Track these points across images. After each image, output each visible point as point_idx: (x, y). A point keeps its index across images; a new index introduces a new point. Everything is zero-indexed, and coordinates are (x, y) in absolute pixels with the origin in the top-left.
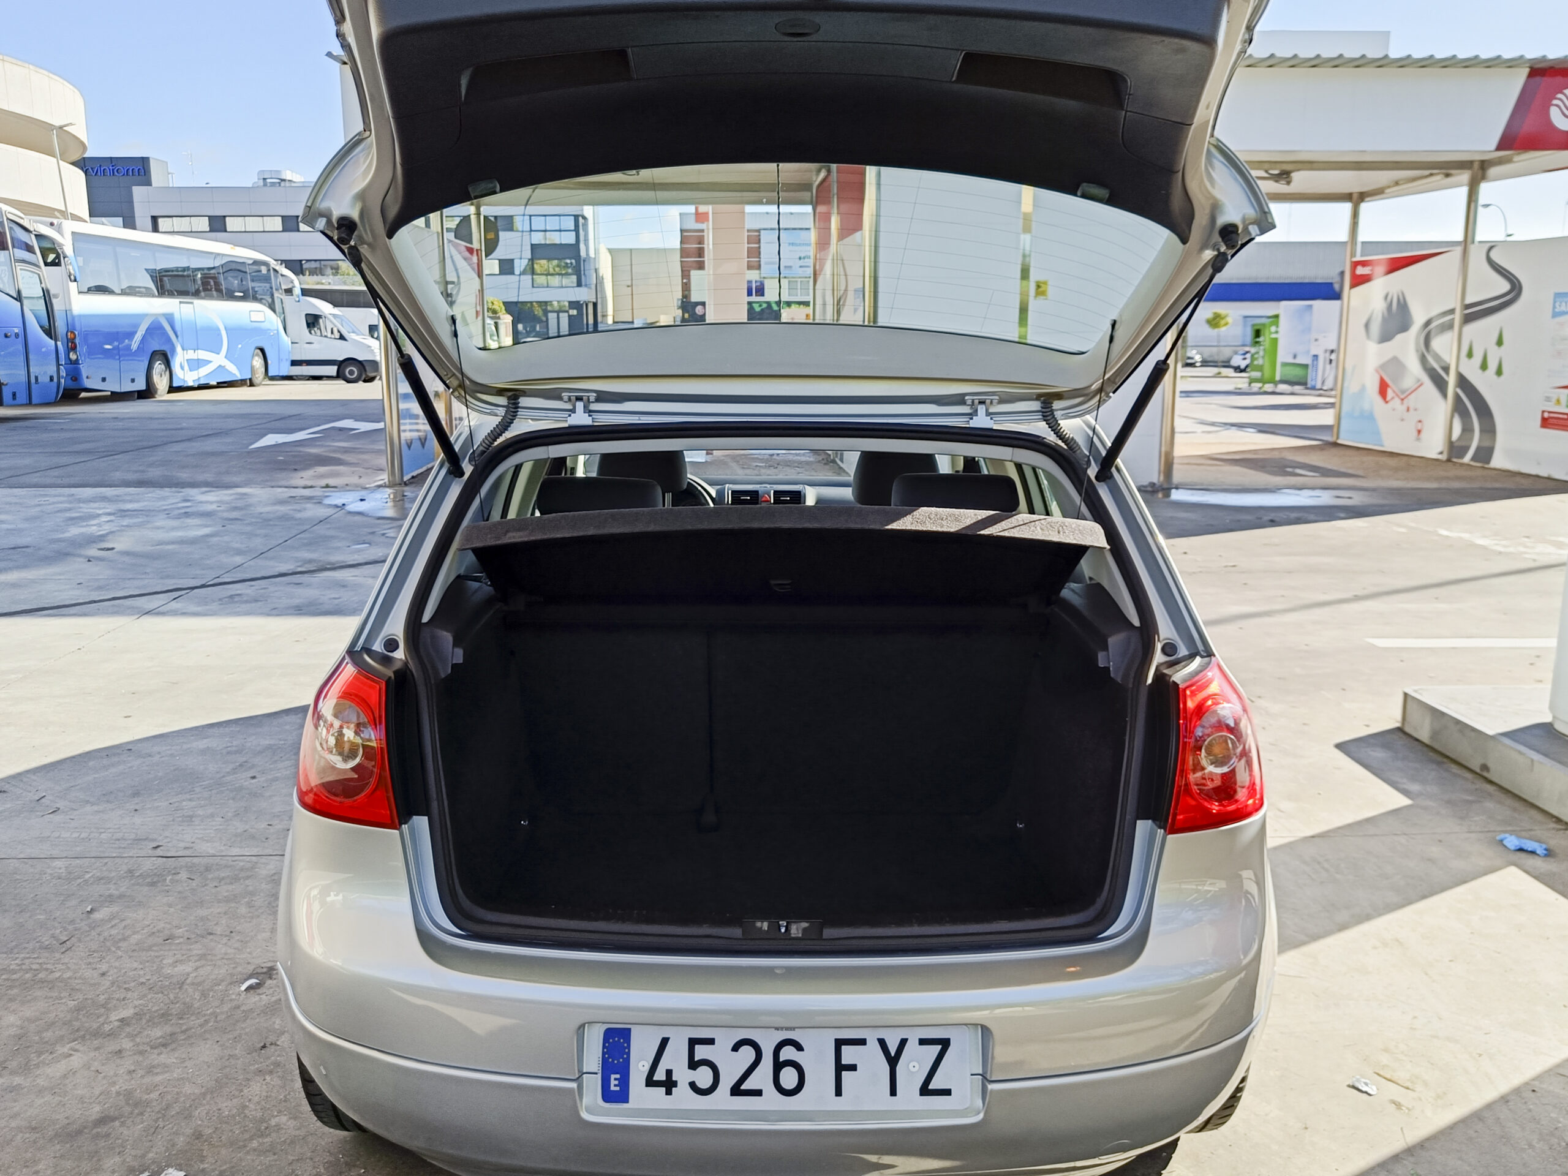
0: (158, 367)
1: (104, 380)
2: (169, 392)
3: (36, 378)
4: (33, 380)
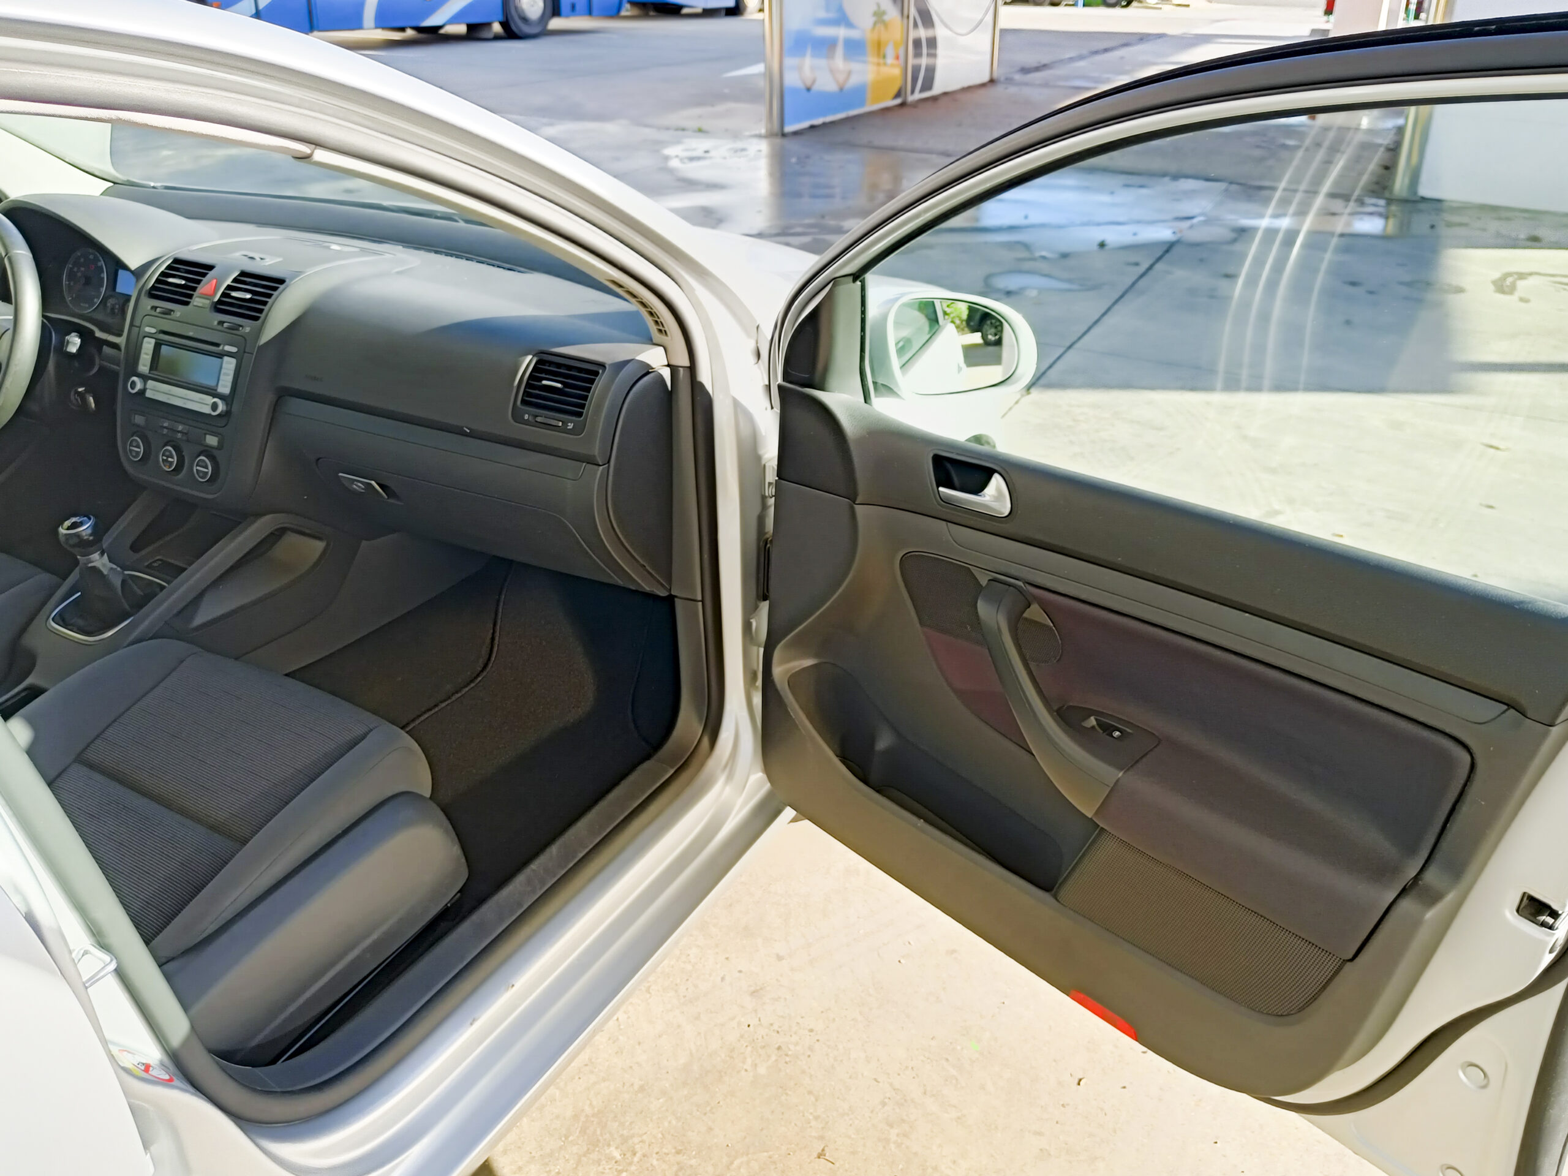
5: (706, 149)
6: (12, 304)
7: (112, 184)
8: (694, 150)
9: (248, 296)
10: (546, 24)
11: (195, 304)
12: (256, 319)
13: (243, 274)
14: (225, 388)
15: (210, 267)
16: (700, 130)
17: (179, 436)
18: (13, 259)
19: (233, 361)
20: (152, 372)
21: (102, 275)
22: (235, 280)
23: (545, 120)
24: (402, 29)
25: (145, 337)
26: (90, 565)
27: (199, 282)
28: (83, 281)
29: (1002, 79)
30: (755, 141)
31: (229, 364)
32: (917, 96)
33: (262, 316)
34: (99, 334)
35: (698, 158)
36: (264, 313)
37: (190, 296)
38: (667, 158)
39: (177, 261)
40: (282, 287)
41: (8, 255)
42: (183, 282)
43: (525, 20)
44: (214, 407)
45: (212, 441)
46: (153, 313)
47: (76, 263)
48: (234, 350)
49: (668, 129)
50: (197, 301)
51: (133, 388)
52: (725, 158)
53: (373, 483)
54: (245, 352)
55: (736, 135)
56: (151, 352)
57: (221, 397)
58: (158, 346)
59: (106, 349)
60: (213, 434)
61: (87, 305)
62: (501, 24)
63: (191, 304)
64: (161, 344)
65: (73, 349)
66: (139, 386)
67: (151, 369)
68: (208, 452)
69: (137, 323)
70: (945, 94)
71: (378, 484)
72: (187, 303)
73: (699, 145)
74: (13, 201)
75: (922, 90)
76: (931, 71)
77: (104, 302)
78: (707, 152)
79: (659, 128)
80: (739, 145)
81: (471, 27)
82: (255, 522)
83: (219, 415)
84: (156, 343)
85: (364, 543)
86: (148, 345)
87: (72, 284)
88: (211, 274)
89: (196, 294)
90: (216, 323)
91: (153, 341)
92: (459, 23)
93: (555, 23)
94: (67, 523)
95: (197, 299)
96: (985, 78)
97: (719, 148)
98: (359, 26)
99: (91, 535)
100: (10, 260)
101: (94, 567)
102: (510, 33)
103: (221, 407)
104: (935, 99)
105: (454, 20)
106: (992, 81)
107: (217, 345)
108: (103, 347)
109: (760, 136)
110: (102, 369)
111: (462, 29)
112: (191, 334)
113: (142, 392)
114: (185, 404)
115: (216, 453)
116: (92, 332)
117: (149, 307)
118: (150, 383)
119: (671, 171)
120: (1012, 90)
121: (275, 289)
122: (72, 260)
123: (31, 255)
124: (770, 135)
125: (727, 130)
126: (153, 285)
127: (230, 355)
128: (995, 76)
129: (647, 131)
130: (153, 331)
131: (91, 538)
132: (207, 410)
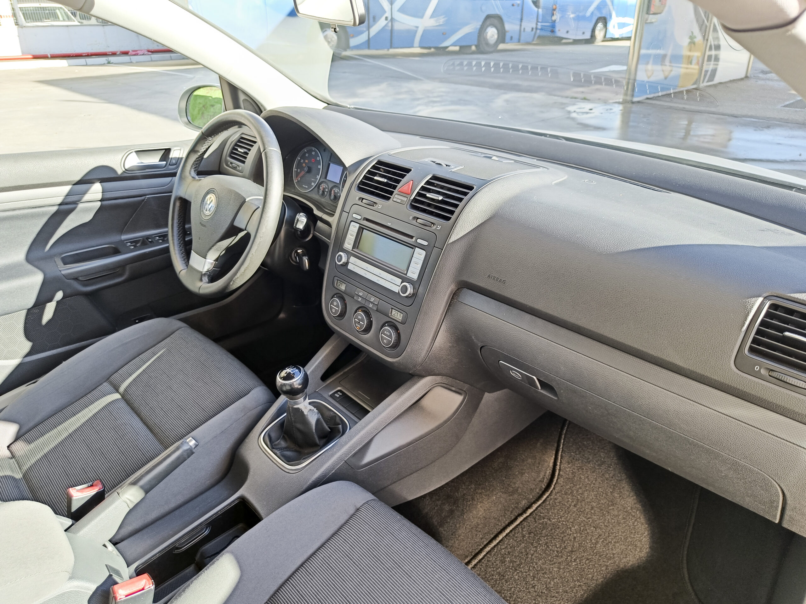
0: (600, 25)
1: (567, 32)
2: (603, 41)
3: (524, 29)
4: (522, 29)
5: (591, 108)
6: (263, 186)
7: (327, 105)
8: (584, 108)
9: (440, 198)
10: (497, 46)
11: (395, 200)
12: (448, 219)
13: (435, 178)
14: (414, 274)
15: (408, 171)
16: (585, 99)
17: (371, 306)
18: (268, 155)
19: (424, 253)
20: (354, 250)
21: (319, 167)
22: (428, 183)
23: (502, 91)
24: (429, 48)
25: (352, 221)
26: (295, 407)
27: (398, 182)
28: (306, 169)
29: (752, 76)
30: (617, 105)
31: (420, 255)
32: (705, 84)
33: (453, 217)
34: (316, 212)
35: (587, 113)
36: (456, 214)
37: (391, 193)
38: (569, 112)
39: (380, 163)
40: (471, 193)
41: (265, 151)
42: (386, 181)
43: (487, 44)
44: (404, 289)
45: (398, 316)
46: (360, 203)
47: (303, 157)
48: (426, 243)
49: (567, 97)
50: (396, 197)
51: (340, 261)
52: (602, 113)
53: (534, 377)
54: (434, 247)
55: (605, 102)
56: (355, 234)
57: (410, 281)
58: (361, 229)
59: (319, 224)
60: (400, 310)
61: (307, 187)
62: (476, 46)
63: (391, 199)
64: (363, 229)
65: (301, 226)
66: (344, 260)
67: (354, 247)
68: (393, 325)
69: (347, 209)
70: (721, 83)
71: (538, 379)
72: (388, 198)
73: (587, 106)
74: (271, 111)
75: (709, 81)
76: (714, 72)
77: (318, 186)
78: (591, 109)
79: (562, 97)
80: (608, 107)
81: (461, 47)
82: (418, 381)
83: (407, 297)
84: (360, 227)
85: (486, 394)
86: (354, 228)
87: (299, 170)
88: (408, 176)
89: (396, 191)
90: (411, 218)
91: (358, 225)
92: (456, 46)
93: (501, 46)
94: (283, 374)
95: (396, 196)
96: (743, 76)
97: (598, 109)
98: (412, 47)
99: (299, 385)
100: (266, 154)
101: (298, 408)
102: (480, 51)
103: (410, 290)
104: (715, 86)
105: (454, 45)
106: (746, 77)
107: (412, 237)
108: (317, 221)
109: (619, 103)
110: (314, 237)
111: (457, 48)
112: (389, 224)
113: (347, 264)
114: (379, 281)
115: (400, 326)
116: (312, 210)
117: (357, 198)
118: (352, 259)
119: (573, 119)
120: (760, 82)
121: (465, 194)
122: (301, 154)
123: (280, 152)
124: (623, 103)
125: (599, 99)
126: (361, 180)
127: (422, 247)
128: (749, 75)
129: (556, 98)
130: (359, 217)
131: (300, 387)
132: (396, 289)
